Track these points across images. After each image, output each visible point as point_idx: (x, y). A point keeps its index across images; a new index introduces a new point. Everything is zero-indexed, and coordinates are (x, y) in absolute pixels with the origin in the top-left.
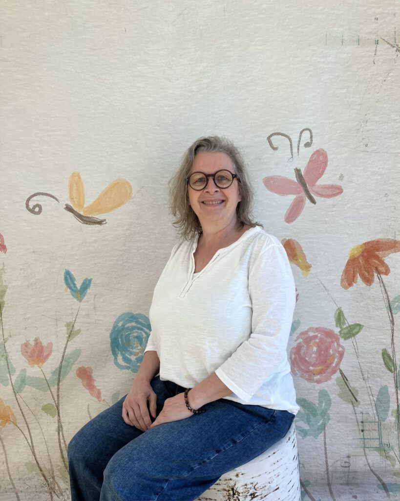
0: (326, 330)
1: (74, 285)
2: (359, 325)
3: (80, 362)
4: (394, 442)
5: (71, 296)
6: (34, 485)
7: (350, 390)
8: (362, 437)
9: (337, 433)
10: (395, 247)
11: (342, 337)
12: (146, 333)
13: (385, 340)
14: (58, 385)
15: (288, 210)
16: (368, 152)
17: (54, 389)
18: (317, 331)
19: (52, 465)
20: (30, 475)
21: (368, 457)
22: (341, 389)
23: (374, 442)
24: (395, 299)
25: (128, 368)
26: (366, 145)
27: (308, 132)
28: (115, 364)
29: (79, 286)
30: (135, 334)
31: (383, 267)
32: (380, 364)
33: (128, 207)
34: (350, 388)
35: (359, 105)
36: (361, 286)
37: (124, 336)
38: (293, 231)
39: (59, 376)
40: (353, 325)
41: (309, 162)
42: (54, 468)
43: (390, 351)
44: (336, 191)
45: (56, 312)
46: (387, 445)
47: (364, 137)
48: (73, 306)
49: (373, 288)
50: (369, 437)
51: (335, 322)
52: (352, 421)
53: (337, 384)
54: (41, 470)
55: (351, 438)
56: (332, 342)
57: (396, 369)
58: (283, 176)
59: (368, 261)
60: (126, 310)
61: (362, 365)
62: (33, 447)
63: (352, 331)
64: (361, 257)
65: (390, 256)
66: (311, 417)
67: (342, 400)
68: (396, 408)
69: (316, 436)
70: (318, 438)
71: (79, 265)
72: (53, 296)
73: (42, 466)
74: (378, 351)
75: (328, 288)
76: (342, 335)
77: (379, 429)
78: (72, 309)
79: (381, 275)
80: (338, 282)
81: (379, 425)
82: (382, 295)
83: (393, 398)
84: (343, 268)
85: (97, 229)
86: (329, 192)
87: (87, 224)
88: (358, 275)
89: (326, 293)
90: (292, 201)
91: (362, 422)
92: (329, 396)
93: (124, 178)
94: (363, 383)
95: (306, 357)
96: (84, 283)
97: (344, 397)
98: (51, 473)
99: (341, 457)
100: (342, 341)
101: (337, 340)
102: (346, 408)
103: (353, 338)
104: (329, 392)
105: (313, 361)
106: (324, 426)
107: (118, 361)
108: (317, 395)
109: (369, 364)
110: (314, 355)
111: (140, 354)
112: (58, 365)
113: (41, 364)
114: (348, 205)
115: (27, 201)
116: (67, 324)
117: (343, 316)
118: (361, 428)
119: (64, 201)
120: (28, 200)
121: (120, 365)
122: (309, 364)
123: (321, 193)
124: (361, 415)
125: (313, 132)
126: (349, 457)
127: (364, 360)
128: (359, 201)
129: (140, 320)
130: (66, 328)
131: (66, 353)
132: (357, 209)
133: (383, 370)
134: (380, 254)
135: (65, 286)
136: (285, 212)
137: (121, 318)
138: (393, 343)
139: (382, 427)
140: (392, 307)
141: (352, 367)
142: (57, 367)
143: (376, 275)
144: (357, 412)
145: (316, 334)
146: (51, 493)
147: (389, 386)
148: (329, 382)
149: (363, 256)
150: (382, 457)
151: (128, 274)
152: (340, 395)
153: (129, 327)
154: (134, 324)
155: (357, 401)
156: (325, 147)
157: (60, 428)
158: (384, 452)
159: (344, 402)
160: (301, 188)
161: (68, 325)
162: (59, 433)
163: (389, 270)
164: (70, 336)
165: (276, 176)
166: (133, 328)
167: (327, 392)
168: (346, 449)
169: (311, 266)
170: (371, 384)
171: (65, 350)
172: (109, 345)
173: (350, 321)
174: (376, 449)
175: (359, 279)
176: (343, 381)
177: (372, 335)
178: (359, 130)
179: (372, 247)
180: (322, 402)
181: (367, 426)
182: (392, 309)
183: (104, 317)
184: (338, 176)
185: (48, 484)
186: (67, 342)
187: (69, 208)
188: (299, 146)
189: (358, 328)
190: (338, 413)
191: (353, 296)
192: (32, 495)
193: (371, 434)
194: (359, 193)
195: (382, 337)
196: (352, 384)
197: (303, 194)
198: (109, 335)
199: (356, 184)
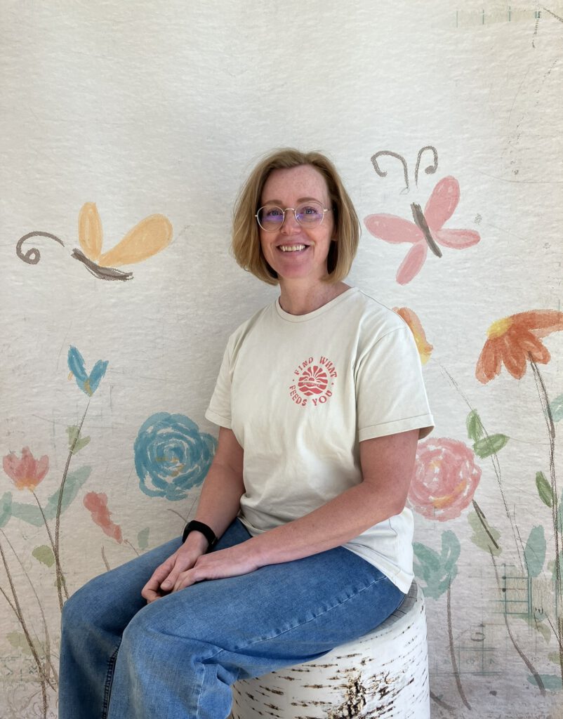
0: (453, 443)
1: (83, 369)
2: (502, 436)
3: (90, 484)
4: (549, 607)
5: (77, 387)
6: (19, 667)
7: (488, 532)
8: (504, 599)
9: (467, 592)
10: (558, 322)
11: (478, 454)
12: (188, 442)
13: (539, 460)
14: (58, 517)
15: (401, 264)
16: (518, 182)
17: (52, 524)
18: (441, 444)
19: (47, 637)
20: (14, 653)
21: (511, 627)
22: (474, 530)
23: (521, 605)
24: (557, 399)
25: (162, 494)
26: (516, 173)
27: (431, 151)
28: (142, 490)
29: (88, 371)
30: (172, 445)
31: (540, 351)
32: (533, 495)
33: (165, 255)
34: (488, 529)
35: (508, 111)
36: (506, 379)
37: (155, 448)
38: (407, 295)
39: (60, 504)
40: (493, 436)
41: (432, 196)
42: (51, 641)
43: (548, 476)
44: (471, 238)
45: (54, 410)
46: (539, 610)
47: (513, 160)
48: (79, 402)
49: (524, 382)
50: (513, 599)
51: (467, 431)
52: (490, 576)
53: (470, 523)
54: (31, 645)
55: (488, 600)
56: (463, 460)
57: (557, 501)
58: (392, 214)
59: (517, 343)
60: (159, 409)
61: (505, 495)
62: (19, 610)
63: (492, 446)
64: (507, 337)
65: (550, 335)
66: (431, 571)
67: (475, 546)
68: (554, 558)
69: (436, 597)
70: (440, 598)
71: (90, 341)
72: (50, 386)
73: (32, 637)
74: (530, 475)
75: (456, 380)
76: (478, 450)
77: (529, 589)
78: (77, 406)
79: (537, 364)
80: (472, 372)
81: (529, 583)
82: (537, 393)
83: (551, 544)
84: (480, 351)
85: (118, 286)
86: (461, 240)
87: (104, 278)
88: (503, 364)
89: (454, 388)
90: (407, 252)
91: (504, 578)
92: (457, 541)
93: (161, 213)
94: (508, 522)
95: (423, 481)
96: (96, 368)
97: (479, 541)
98: (45, 650)
99: (471, 626)
100: (477, 459)
101: (471, 458)
102: (481, 557)
103: (493, 455)
104: (457, 535)
105: (434, 488)
106: (449, 582)
107: (146, 485)
108: (440, 538)
109: (516, 494)
110: (435, 479)
111: (180, 474)
112: (58, 488)
113: (32, 485)
114: (486, 260)
115: (18, 243)
116: (70, 428)
117: (479, 422)
118: (502, 587)
119: (71, 244)
120: (20, 243)
121: (149, 490)
122: (429, 492)
123: (449, 241)
124: (503, 567)
125: (438, 151)
126: (482, 626)
127: (508, 488)
128: (503, 254)
129: (180, 424)
130: (67, 435)
131: (69, 472)
132: (501, 266)
133: (536, 503)
134: (535, 332)
135: (69, 371)
136: (398, 267)
137: (151, 421)
138: (552, 463)
139: (533, 585)
140: (552, 411)
141: (491, 497)
142: (56, 491)
143: (528, 363)
144: (497, 563)
145: (439, 447)
146: (43, 683)
147: (544, 526)
148: (458, 520)
149: (509, 335)
150: (530, 627)
151: (163, 356)
152: (473, 539)
153: (162, 434)
154: (170, 430)
155: (497, 547)
156: (455, 174)
157: (60, 582)
158: (534, 620)
159: (479, 548)
160: (421, 233)
161: (71, 430)
162: (59, 588)
163: (549, 357)
164: (73, 447)
165: (384, 214)
166: (170, 436)
167: (454, 534)
168: (479, 615)
169: (432, 349)
170: (519, 523)
171: (67, 467)
172: (133, 461)
173: (490, 429)
174: (523, 615)
175: (503, 368)
176: (478, 518)
177: (521, 452)
178: (505, 149)
179: (524, 322)
180: (447, 549)
181: (511, 583)
182: (552, 414)
183: (126, 419)
184: (473, 218)
185: (40, 668)
186: (70, 456)
187: (79, 256)
188: (417, 171)
189: (501, 440)
190: (470, 565)
191: (494, 393)
192: (15, 685)
193: (517, 595)
194: (503, 242)
195: (535, 454)
196: (491, 523)
197: (424, 242)
198: (133, 445)
199: (500, 229)
